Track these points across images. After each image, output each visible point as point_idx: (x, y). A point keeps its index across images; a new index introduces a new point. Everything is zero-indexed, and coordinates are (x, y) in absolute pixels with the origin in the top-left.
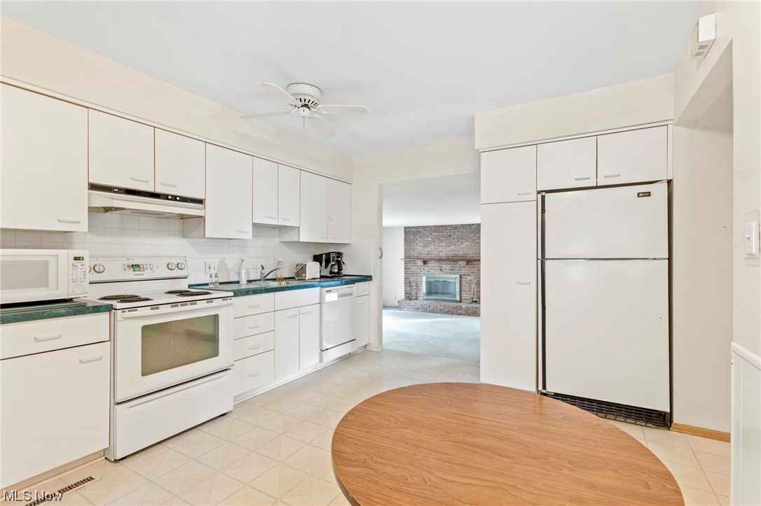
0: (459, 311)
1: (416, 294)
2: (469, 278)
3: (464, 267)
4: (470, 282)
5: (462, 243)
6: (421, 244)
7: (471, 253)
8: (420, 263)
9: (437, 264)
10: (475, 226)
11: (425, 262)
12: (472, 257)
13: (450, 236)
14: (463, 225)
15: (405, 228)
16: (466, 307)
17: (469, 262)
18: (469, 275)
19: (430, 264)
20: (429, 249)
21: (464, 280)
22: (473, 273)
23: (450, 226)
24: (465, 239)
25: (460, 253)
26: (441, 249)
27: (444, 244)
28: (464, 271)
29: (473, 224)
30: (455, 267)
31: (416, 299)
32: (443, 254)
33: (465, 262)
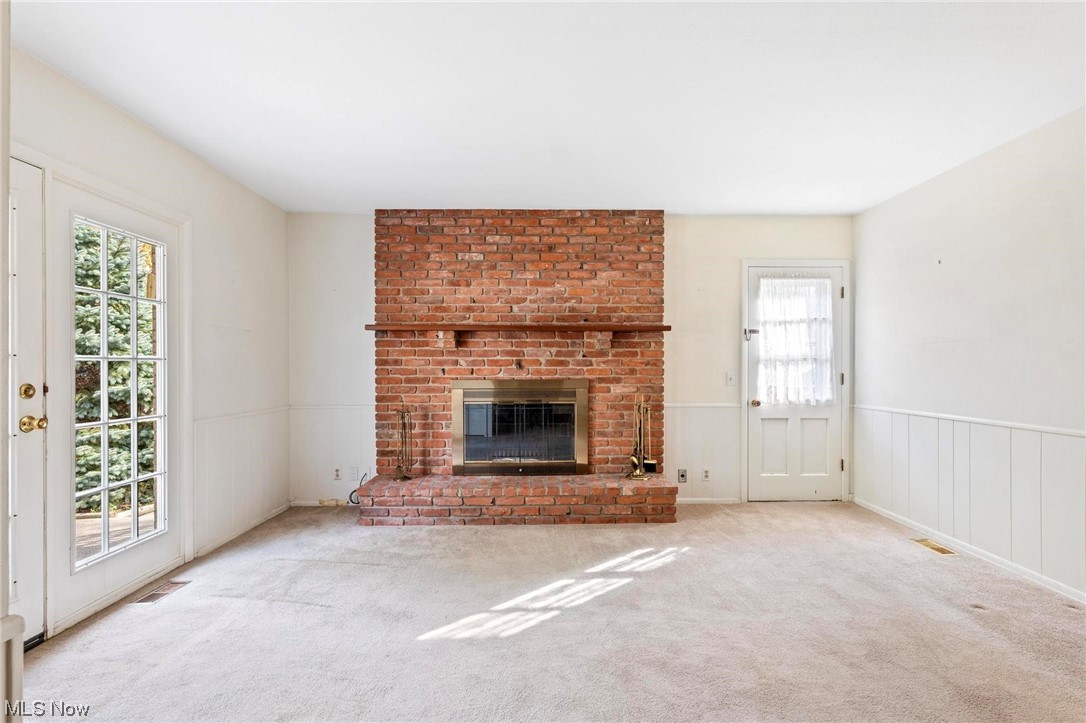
0: (611, 509)
1: (425, 453)
2: (617, 389)
3: (602, 354)
4: (624, 405)
5: (594, 273)
6: (444, 274)
7: (626, 307)
8: (443, 340)
9: (504, 344)
10: (634, 220)
11: (462, 336)
12: (629, 318)
13: (551, 248)
14: (596, 214)
15: (380, 213)
16: (638, 491)
17: (621, 335)
18: (617, 381)
19: (479, 344)
20: (475, 290)
21: (599, 396)
22: (633, 372)
23: (551, 213)
24: (603, 259)
25: (592, 308)
26: (517, 291)
27: (529, 276)
28: (599, 366)
29: (632, 213)
30: (571, 354)
31: (425, 473)
32: (526, 312)
33: (608, 336)
